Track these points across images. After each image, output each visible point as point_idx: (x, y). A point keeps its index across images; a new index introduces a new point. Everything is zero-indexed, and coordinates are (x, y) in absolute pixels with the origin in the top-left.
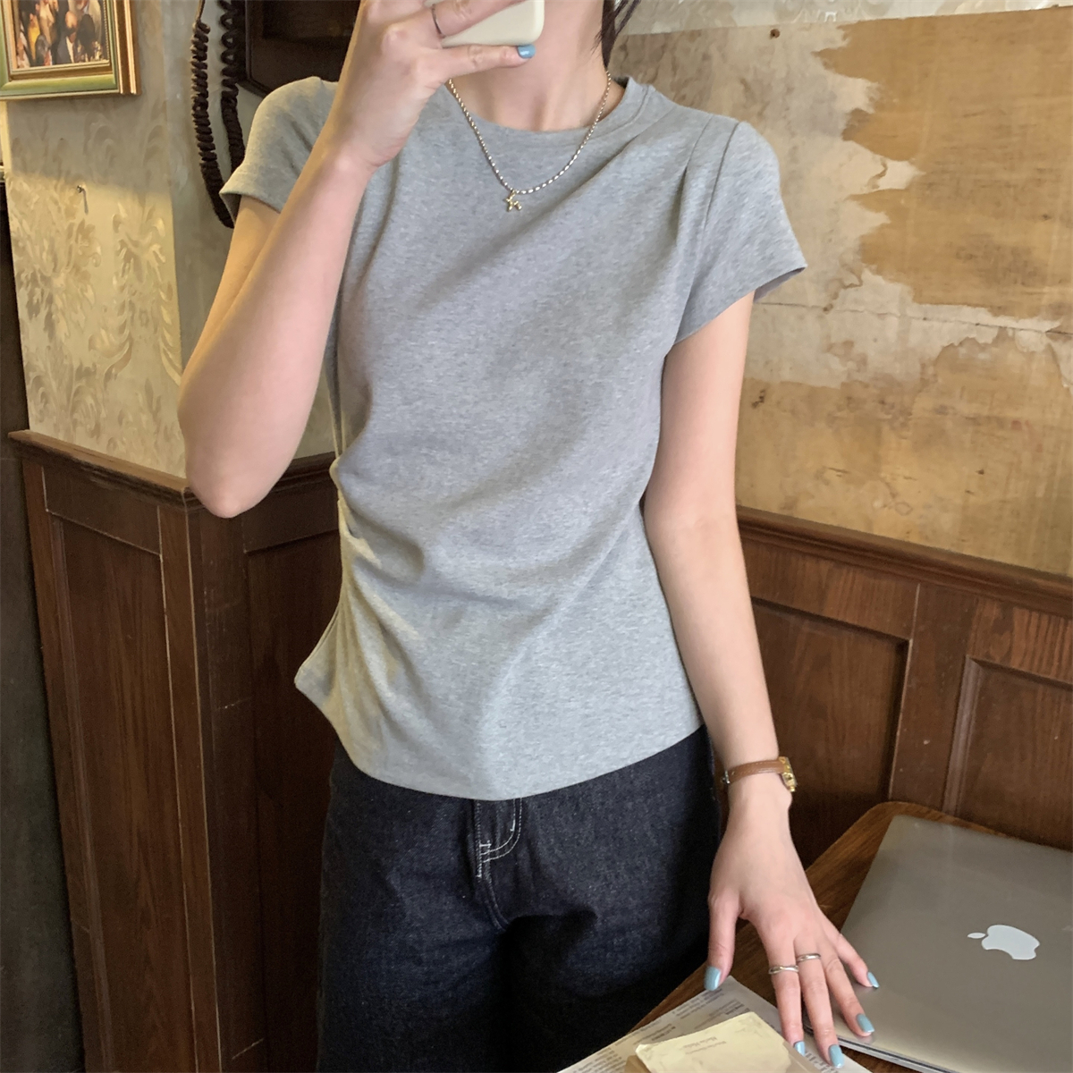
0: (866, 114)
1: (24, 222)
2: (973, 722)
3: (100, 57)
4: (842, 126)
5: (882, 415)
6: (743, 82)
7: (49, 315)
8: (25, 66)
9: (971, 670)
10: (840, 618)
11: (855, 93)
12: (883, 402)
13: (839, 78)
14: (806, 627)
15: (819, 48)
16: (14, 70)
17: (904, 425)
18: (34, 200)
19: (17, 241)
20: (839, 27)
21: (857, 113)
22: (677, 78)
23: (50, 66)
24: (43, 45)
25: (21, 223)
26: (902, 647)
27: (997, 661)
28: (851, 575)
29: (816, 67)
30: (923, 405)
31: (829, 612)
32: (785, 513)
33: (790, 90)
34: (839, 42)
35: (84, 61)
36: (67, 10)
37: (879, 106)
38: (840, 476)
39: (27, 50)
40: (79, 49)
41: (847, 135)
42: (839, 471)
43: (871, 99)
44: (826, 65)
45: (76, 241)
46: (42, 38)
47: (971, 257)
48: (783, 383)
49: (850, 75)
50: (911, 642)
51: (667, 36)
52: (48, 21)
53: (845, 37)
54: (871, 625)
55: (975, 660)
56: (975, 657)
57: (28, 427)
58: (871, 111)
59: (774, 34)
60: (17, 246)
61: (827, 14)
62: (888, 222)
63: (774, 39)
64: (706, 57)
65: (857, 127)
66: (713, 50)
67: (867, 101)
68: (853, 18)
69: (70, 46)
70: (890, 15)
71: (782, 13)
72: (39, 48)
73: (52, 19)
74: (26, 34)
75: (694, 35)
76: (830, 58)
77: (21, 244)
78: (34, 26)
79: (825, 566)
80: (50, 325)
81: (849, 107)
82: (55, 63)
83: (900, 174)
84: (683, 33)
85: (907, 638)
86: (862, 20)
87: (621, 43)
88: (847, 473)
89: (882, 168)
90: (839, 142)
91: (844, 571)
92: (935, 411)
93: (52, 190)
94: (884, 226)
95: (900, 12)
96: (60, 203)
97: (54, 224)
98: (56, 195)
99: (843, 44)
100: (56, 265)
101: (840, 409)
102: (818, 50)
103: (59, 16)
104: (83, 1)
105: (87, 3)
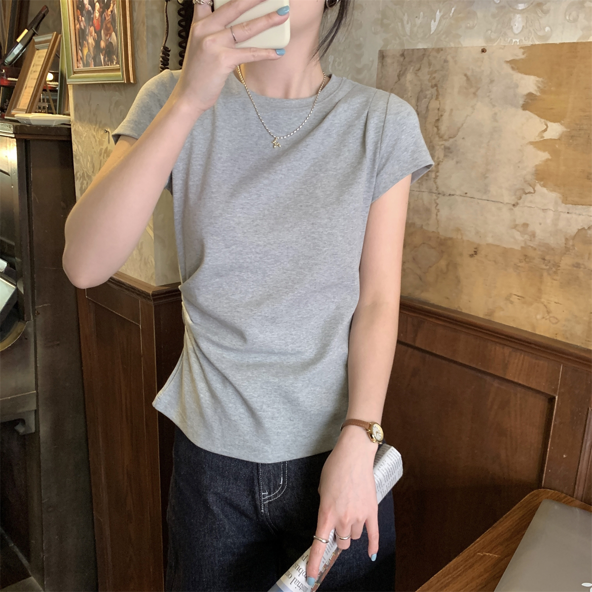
0: (536, 96)
1: (79, 146)
3: (116, 63)
4: (521, 102)
5: (544, 267)
6: (466, 75)
8: (81, 67)
10: (516, 380)
11: (529, 84)
12: (544, 259)
13: (520, 75)
14: (496, 384)
15: (510, 58)
16: (76, 69)
17: (555, 273)
18: (84, 135)
19: (76, 156)
20: (521, 48)
21: (530, 95)
22: (431, 69)
23: (92, 67)
24: (90, 57)
25: (78, 147)
26: (551, 400)
28: (522, 356)
29: (507, 69)
30: (566, 262)
31: (509, 376)
32: (487, 318)
33: (492, 81)
34: (520, 55)
35: (108, 65)
36: (101, 39)
37: (542, 91)
38: (519, 299)
39: (82, 59)
40: (106, 59)
41: (525, 107)
42: (518, 296)
43: (539, 87)
44: (513, 68)
45: (104, 158)
46: (89, 53)
48: (488, 245)
49: (526, 74)
50: (557, 397)
51: (425, 50)
52: (92, 45)
53: (523, 54)
54: (534, 386)
58: (538, 94)
59: (483, 51)
60: (76, 158)
61: (514, 40)
62: (550, 157)
63: (484, 54)
64: (446, 61)
65: (530, 103)
66: (449, 58)
67: (536, 88)
68: (529, 43)
69: (102, 57)
70: (550, 42)
71: (489, 40)
72: (88, 58)
73: (94, 44)
74: (82, 51)
75: (439, 50)
76: (514, 64)
77: (77, 158)
78: (86, 47)
79: (507, 351)
81: (526, 92)
82: (95, 66)
83: (555, 130)
84: (433, 49)
85: (554, 395)
86: (534, 44)
87: (401, 53)
88: (523, 298)
89: (545, 127)
90: (520, 111)
91: (518, 354)
92: (573, 266)
93: (93, 131)
94: (547, 160)
95: (556, 39)
96: (96, 138)
97: (93, 148)
98: (95, 133)
99: (523, 57)
100: (94, 169)
101: (521, 262)
102: (508, 60)
103: (97, 42)
104: (109, 35)
105: (110, 36)
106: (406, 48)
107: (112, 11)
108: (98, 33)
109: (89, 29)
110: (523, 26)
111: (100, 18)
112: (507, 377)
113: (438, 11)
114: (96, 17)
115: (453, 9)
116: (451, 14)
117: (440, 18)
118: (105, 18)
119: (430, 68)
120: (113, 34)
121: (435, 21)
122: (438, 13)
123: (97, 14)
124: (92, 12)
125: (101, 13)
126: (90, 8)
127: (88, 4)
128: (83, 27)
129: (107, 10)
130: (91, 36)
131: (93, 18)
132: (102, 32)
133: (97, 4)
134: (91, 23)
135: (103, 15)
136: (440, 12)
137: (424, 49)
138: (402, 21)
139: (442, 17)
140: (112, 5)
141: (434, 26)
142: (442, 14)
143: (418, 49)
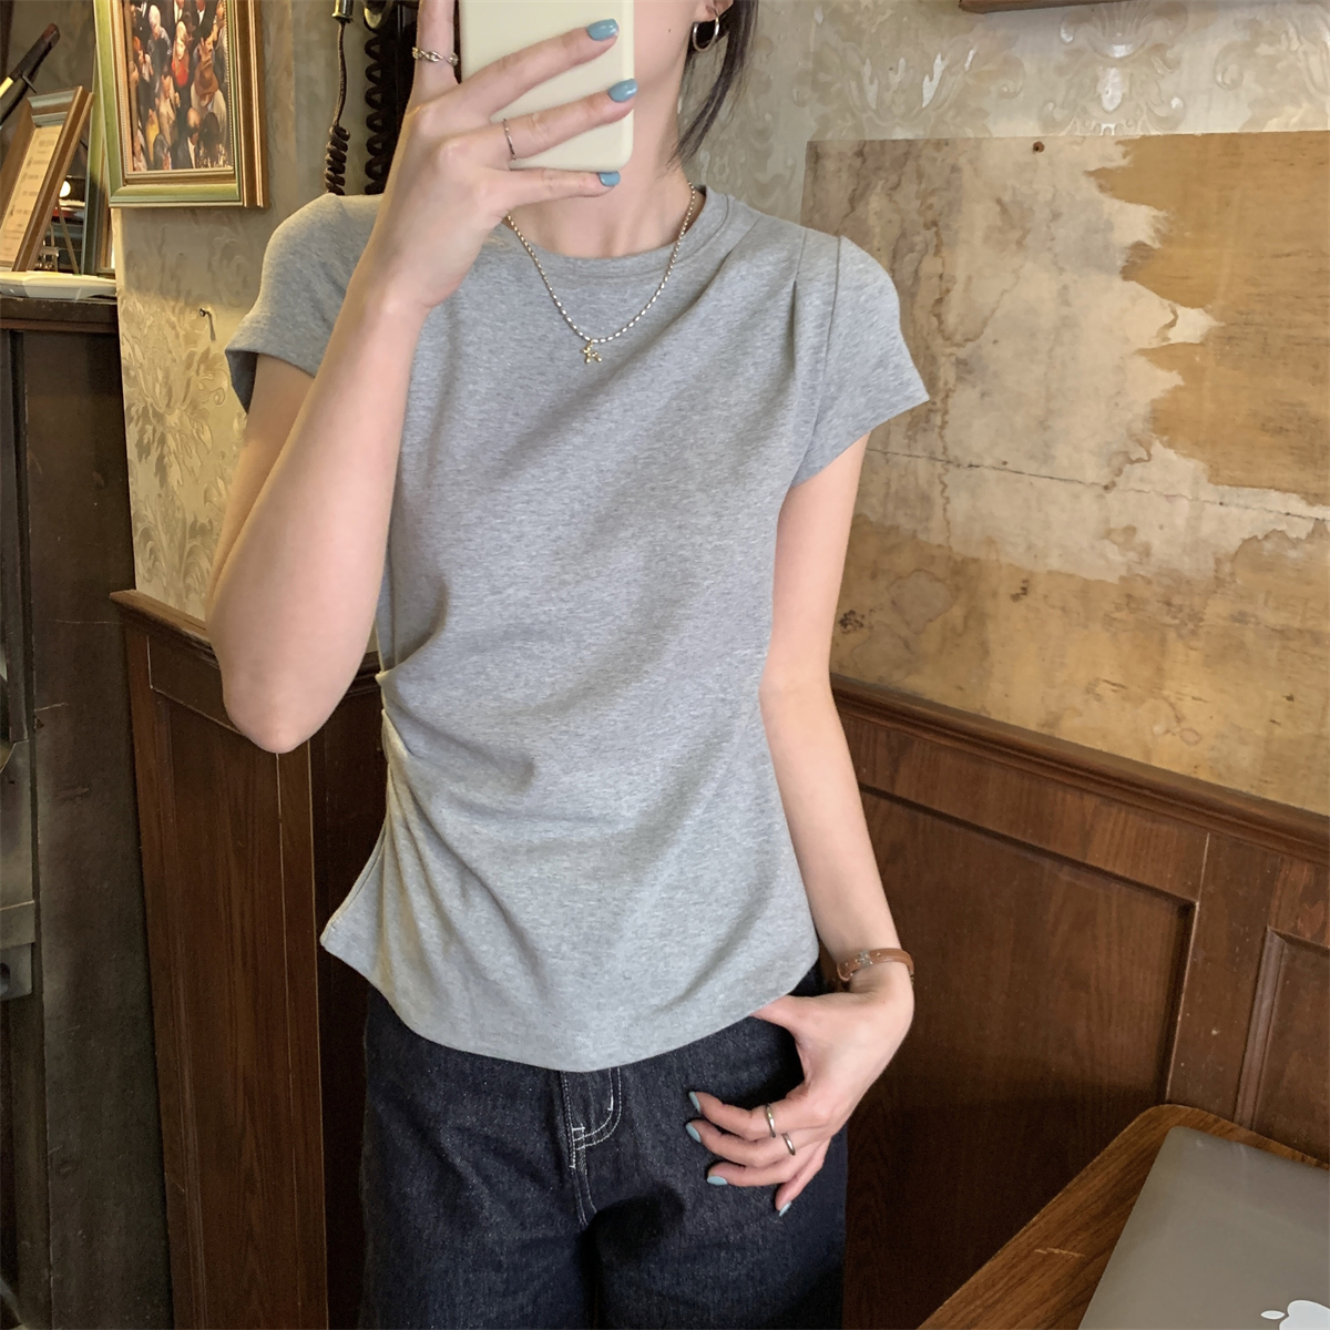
0: (1151, 249)
1: (136, 346)
2: (1275, 1010)
3: (224, 162)
4: (1120, 263)
5: (1168, 620)
6: (999, 201)
7: (161, 458)
8: (142, 168)
9: (1274, 944)
10: (1108, 868)
11: (1136, 223)
12: (1169, 604)
13: (1117, 204)
14: (1065, 875)
15: (1095, 165)
16: (129, 172)
17: (1194, 633)
18: (148, 323)
19: (128, 369)
20: (1119, 143)
21: (1139, 247)
22: (923, 186)
23: (168, 171)
24: (163, 147)
25: (133, 349)
26: (1186, 910)
27: (1307, 937)
28: (1123, 814)
29: (1089, 189)
30: (1216, 610)
31: (1094, 860)
32: (1045, 731)
33: (1056, 216)
34: (1118, 160)
35: (207, 166)
36: (190, 106)
37: (1166, 239)
38: (1113, 691)
39: (144, 150)
40: (201, 152)
41: (1127, 273)
42: (1114, 684)
43: (1157, 231)
44: (1101, 188)
45: (198, 373)
46: (161, 137)
47: (1280, 430)
48: (1050, 573)
49: (1130, 201)
50: (1197, 904)
51: (910, 142)
52: (169, 118)
53: (1124, 156)
54: (1146, 881)
55: (1278, 934)
56: (1279, 930)
57: (135, 588)
58: (1157, 245)
59: (1038, 147)
60: (128, 374)
61: (1104, 126)
62: (1182, 383)
63: (1038, 154)
64: (955, 169)
65: (1137, 264)
66: (963, 161)
67: (1153, 234)
68: (1136, 132)
70: (1183, 130)
71: (1049, 123)
72: (158, 148)
73: (172, 116)
74: (144, 132)
75: (940, 144)
76: (1105, 179)
77: (132, 373)
78: (153, 122)
79: (1090, 803)
80: (161, 470)
81: (1130, 239)
82: (174, 168)
83: (1193, 324)
84: (928, 141)
85: (1192, 899)
86: (1147, 134)
87: (856, 149)
88: (1123, 687)
89: (1172, 317)
90: (1118, 283)
91: (1114, 810)
92: (1234, 619)
93: (169, 313)
94: (1177, 389)
95: (1194, 126)
96: (178, 328)
97: (170, 352)
98: (174, 319)
99: (1124, 162)
100: (170, 400)
101: (1118, 609)
102: (1092, 169)
103: (181, 112)
104: (207, 97)
105: (211, 99)
106: (867, 139)
107: (215, 43)
108: (183, 90)
109: (161, 84)
110: (1124, 95)
111: (187, 58)
112: (1088, 862)
113: (939, 56)
114: (177, 55)
115: (972, 53)
116: (967, 65)
117: (944, 71)
118: (200, 57)
119: (920, 183)
120: (219, 94)
121: (931, 79)
122: (938, 60)
123: (181, 48)
124: (169, 42)
125: (190, 47)
126: (164, 34)
127: (158, 25)
128: (147, 78)
129: (205, 40)
130: (166, 98)
131: (171, 57)
132: (193, 88)
133: (181, 25)
134: (166, 69)
135: (196, 51)
136: (942, 59)
137: (908, 141)
138: (858, 76)
139: (948, 69)
140: (215, 28)
141: (929, 89)
142: (946, 62)
143: (894, 141)
